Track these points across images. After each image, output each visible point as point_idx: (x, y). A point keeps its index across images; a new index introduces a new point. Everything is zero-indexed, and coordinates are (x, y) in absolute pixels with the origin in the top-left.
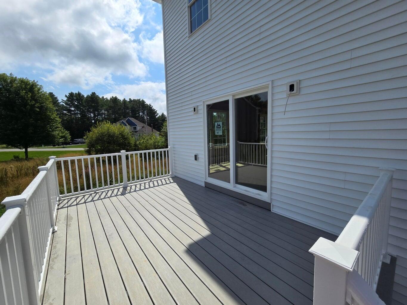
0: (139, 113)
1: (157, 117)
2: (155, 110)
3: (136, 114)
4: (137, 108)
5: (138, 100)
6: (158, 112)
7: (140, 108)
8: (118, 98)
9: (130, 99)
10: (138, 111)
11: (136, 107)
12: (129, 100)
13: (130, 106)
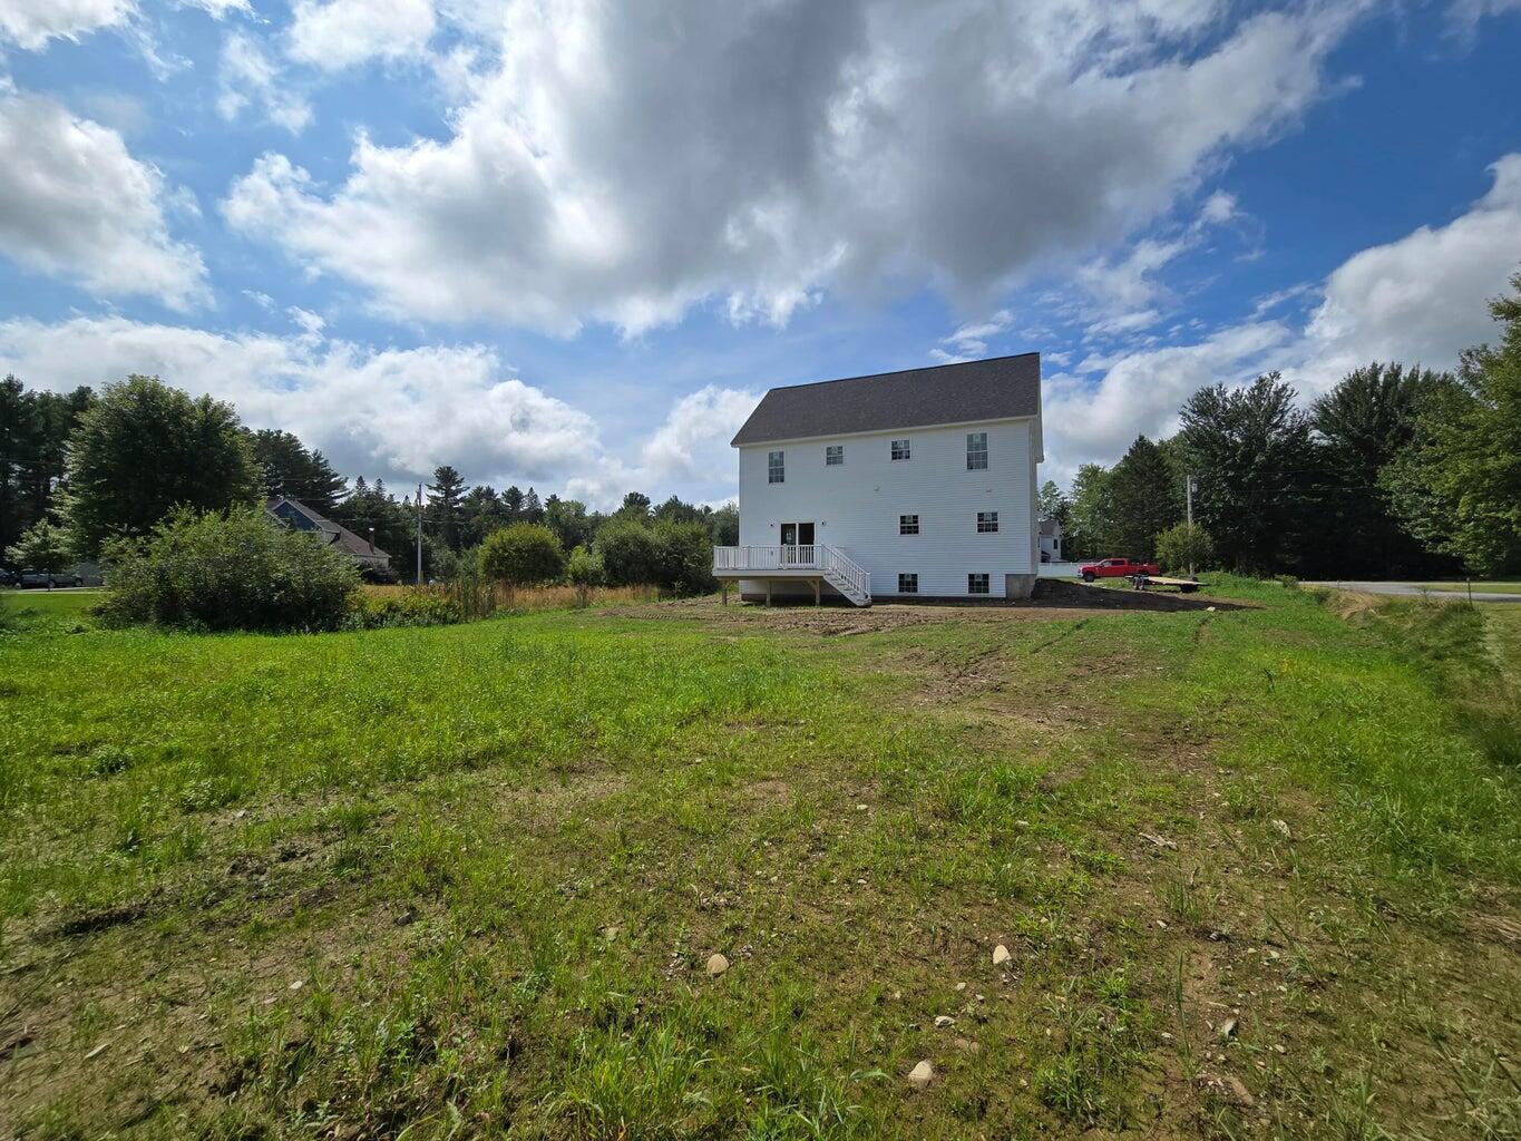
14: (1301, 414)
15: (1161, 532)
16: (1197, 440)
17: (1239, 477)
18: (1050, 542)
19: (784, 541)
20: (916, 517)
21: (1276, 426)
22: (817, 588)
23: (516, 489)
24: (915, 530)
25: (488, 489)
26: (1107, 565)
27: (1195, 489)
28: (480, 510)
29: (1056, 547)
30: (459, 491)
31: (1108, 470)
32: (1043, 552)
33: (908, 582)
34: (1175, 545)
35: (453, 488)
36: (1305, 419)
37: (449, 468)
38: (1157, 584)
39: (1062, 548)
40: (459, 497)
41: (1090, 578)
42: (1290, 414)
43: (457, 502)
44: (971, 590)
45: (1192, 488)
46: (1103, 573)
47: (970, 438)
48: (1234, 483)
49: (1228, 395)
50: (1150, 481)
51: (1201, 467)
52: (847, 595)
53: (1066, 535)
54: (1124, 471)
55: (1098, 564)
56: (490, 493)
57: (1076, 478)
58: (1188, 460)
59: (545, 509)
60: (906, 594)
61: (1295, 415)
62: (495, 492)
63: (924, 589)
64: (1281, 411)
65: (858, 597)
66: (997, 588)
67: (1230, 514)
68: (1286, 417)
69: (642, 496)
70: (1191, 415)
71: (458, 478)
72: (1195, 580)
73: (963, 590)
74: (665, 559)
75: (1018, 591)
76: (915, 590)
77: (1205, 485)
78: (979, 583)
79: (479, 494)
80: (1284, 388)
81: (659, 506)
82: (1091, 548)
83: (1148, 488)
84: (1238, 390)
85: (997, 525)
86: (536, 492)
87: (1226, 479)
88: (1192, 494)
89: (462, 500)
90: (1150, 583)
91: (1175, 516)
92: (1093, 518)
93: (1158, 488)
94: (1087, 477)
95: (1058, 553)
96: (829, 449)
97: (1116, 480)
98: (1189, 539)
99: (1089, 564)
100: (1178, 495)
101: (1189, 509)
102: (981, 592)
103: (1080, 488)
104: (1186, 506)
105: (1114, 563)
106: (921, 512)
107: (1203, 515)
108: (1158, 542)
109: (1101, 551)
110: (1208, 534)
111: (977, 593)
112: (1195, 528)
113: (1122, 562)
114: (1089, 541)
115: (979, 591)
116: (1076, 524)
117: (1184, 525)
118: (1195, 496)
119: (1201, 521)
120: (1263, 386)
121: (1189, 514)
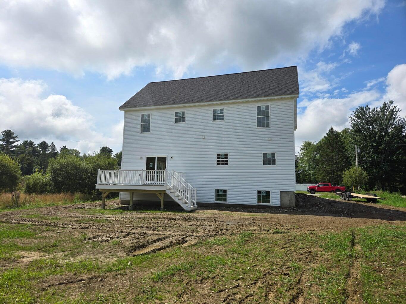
14: (402, 120)
15: (345, 170)
16: (357, 129)
17: (377, 147)
19: (148, 167)
20: (226, 155)
21: (392, 124)
22: (162, 199)
23: (45, 142)
24: (226, 163)
25: (31, 141)
26: (321, 186)
28: (25, 152)
30: (14, 142)
31: (315, 143)
33: (221, 194)
34: (351, 177)
35: (11, 140)
36: (404, 122)
37: (10, 131)
38: (356, 197)
40: (14, 145)
41: (313, 192)
42: (398, 119)
43: (13, 147)
44: (259, 201)
45: (357, 150)
46: (320, 190)
47: (259, 108)
48: (376, 149)
49: (371, 110)
50: (336, 148)
51: (361, 142)
52: (180, 203)
54: (324, 143)
55: (316, 185)
56: (31, 144)
57: (301, 147)
58: (354, 138)
59: (60, 153)
60: (219, 202)
61: (399, 120)
62: (34, 143)
63: (231, 199)
64: (394, 118)
65: (187, 205)
66: (275, 200)
67: (374, 164)
68: (396, 121)
69: (109, 148)
70: (355, 118)
71: (14, 136)
72: (375, 195)
73: (254, 200)
74: (89, 177)
75: (288, 202)
76: (225, 200)
77: (363, 150)
78: (263, 196)
79: (25, 144)
80: (395, 107)
81: (117, 154)
82: (308, 177)
83: (335, 152)
84: (374, 109)
85: (275, 160)
86: (55, 144)
87: (372, 147)
89: (15, 146)
90: (352, 197)
91: (349, 164)
92: (309, 164)
93: (340, 151)
94: (306, 146)
96: (177, 113)
97: (320, 148)
98: (357, 174)
99: (311, 185)
100: (351, 154)
101: (357, 160)
102: (265, 203)
103: (303, 151)
104: (355, 159)
105: (324, 185)
106: (230, 152)
107: (363, 163)
108: (343, 175)
109: (317, 179)
110: (366, 172)
111: (262, 203)
112: (360, 169)
113: (328, 185)
114: (308, 175)
115: (264, 202)
116: (302, 167)
117: (355, 168)
118: (359, 154)
119: (362, 166)
120: (386, 106)
121: (357, 163)
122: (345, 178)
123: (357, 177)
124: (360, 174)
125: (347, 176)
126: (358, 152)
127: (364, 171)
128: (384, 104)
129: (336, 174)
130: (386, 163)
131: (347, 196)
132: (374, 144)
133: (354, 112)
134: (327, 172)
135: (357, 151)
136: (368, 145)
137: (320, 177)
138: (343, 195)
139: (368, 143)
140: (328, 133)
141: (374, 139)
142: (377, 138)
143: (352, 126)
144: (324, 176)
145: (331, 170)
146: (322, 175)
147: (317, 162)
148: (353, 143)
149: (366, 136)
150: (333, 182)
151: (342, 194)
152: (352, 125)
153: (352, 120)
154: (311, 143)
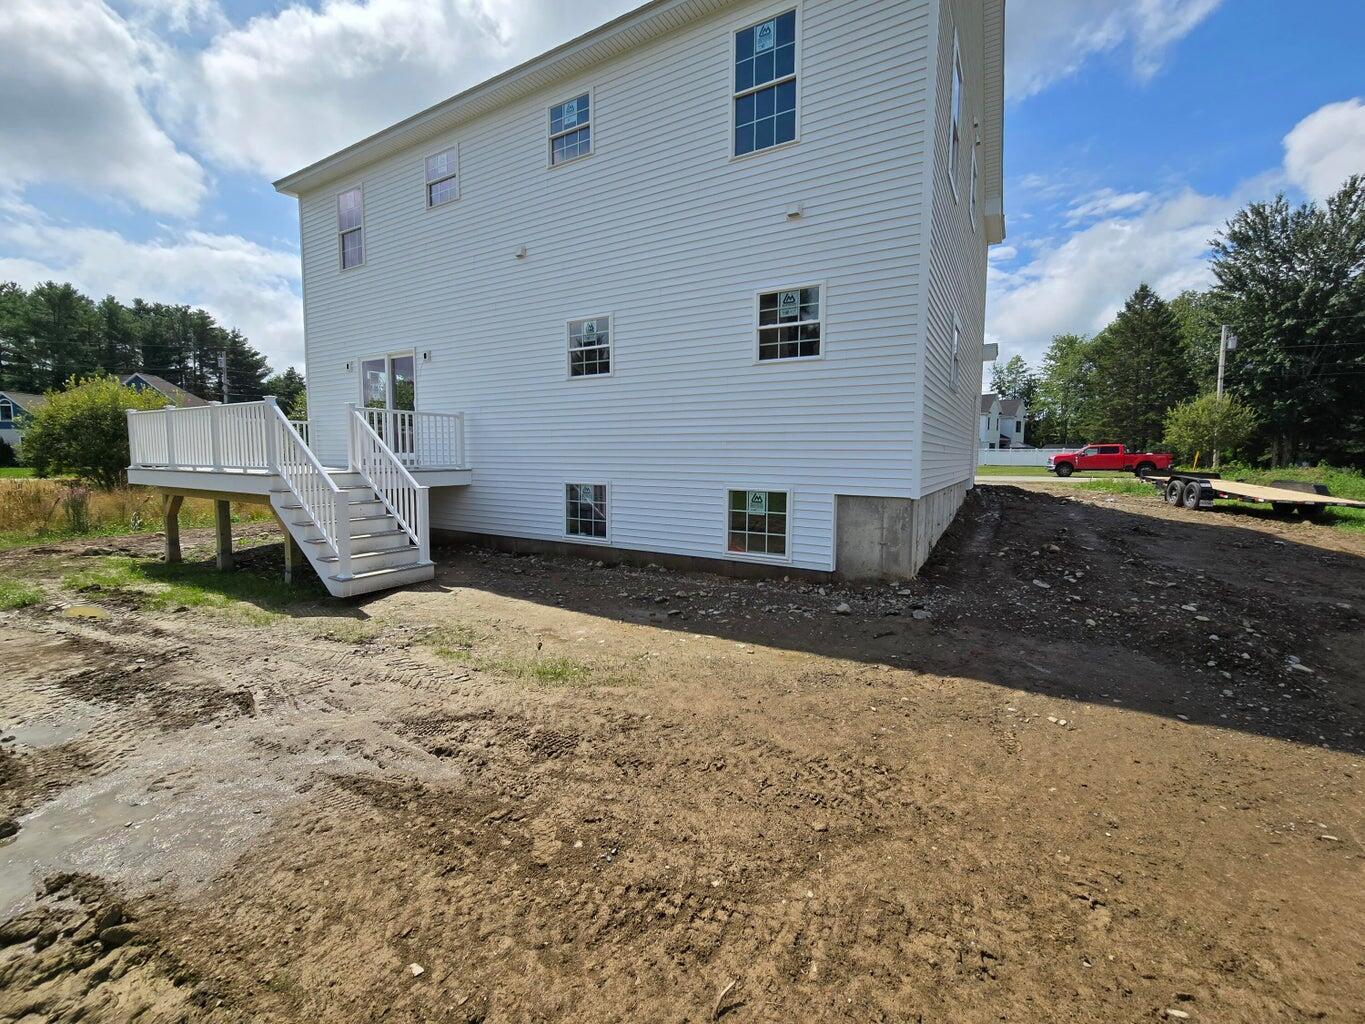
0: (181, 361)
1: (264, 381)
2: (257, 354)
3: (170, 363)
4: (172, 341)
5: (178, 309)
6: (268, 363)
7: (188, 340)
8: (80, 293)
9: (138, 302)
10: (178, 351)
11: (169, 335)
12: (132, 305)
13: (136, 327)
15: (1174, 406)
16: (1234, 279)
17: (1297, 331)
18: (1011, 424)
20: (603, 325)
24: (602, 362)
26: (1093, 453)
27: (1232, 345)
29: (1018, 430)
31: (1089, 339)
32: (1002, 436)
34: (1194, 425)
39: (1025, 432)
41: (1065, 470)
44: (735, 542)
45: (1228, 342)
46: (1087, 465)
47: (744, 41)
48: (1292, 338)
49: (1291, 212)
50: (1151, 343)
51: (1240, 317)
53: (1032, 417)
54: (1117, 334)
55: (1078, 451)
57: (1048, 351)
58: (1215, 310)
60: (581, 539)
63: (623, 531)
70: (1228, 244)
73: (712, 538)
76: (601, 530)
77: (1246, 340)
78: (755, 517)
82: (1061, 431)
83: (1146, 355)
87: (1279, 331)
88: (1227, 352)
90: (1215, 494)
92: (1066, 397)
93: (1164, 353)
94: (1061, 349)
95: (1021, 436)
97: (1102, 349)
98: (1216, 416)
99: (1065, 452)
100: (1201, 357)
101: (1221, 374)
102: (762, 550)
103: (1053, 362)
104: (1214, 371)
105: (1103, 450)
106: (617, 307)
107: (1238, 383)
108: (1168, 421)
109: (1082, 435)
110: (1248, 409)
111: (750, 549)
112: (1228, 402)
113: (1116, 450)
114: (1058, 424)
115: (756, 545)
116: (1044, 404)
117: (1210, 397)
118: (1230, 355)
119: (1234, 392)
120: (1356, 190)
121: (1220, 383)
122: (1174, 429)
123: (1213, 423)
124: (1227, 416)
125: (1180, 422)
126: (1230, 347)
127: (1244, 406)
128: (1349, 182)
129: (1141, 418)
130: (1323, 377)
131: (1190, 491)
132: (1288, 322)
133: (1228, 224)
134: (1115, 413)
135: (1227, 345)
136: (1267, 326)
137: (1092, 427)
138: (1173, 489)
139: (1266, 319)
140: (1129, 300)
141: (1293, 304)
142: (1302, 301)
143: (1214, 270)
144: (1104, 425)
145: (1128, 408)
146: (1100, 423)
147: (1089, 388)
148: (1211, 324)
149: (1260, 298)
150: (1130, 442)
151: (1169, 482)
152: (1215, 267)
153: (1217, 251)
154: (1077, 339)
